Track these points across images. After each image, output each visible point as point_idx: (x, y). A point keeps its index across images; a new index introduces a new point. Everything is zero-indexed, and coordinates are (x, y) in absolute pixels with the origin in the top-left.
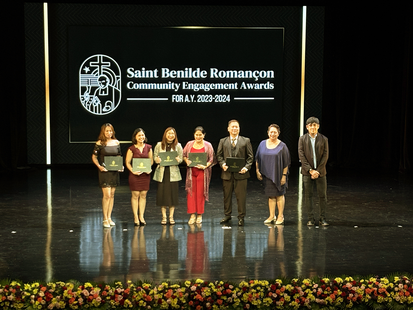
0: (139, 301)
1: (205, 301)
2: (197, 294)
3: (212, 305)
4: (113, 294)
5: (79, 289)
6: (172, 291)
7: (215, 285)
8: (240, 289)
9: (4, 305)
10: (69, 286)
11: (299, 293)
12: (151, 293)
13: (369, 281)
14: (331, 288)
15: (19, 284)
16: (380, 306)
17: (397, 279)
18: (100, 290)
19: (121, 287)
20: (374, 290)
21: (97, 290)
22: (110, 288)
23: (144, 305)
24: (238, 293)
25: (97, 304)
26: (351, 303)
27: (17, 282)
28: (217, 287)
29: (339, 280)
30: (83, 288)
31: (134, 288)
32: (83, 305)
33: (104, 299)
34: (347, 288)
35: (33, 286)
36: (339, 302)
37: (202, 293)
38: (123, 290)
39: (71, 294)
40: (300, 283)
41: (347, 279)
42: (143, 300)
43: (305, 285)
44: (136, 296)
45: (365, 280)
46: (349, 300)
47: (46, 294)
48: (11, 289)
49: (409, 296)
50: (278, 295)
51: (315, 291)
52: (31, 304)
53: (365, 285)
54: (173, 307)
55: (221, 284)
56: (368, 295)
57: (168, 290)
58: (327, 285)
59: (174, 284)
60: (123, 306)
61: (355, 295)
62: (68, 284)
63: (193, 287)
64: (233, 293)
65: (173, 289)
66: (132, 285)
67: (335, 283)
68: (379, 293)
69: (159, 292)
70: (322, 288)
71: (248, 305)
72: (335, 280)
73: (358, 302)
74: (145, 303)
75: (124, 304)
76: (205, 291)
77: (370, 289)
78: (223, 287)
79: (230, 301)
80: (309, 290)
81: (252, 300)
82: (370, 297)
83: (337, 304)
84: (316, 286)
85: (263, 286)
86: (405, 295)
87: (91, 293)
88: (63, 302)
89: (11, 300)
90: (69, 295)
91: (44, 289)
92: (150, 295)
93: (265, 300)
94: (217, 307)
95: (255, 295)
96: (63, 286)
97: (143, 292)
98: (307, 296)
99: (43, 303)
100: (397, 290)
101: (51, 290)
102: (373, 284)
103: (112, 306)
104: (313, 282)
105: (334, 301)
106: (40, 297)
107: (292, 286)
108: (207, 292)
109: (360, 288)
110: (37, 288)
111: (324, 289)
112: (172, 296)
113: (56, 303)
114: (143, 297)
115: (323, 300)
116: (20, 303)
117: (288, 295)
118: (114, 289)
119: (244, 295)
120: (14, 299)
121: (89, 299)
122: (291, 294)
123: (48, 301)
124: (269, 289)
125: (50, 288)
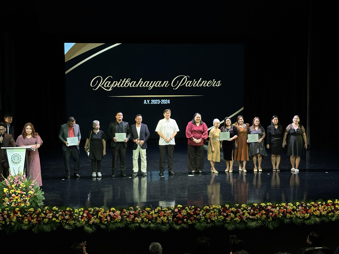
0: (144, 218)
1: (184, 218)
2: (178, 214)
3: (187, 220)
4: (128, 215)
5: (107, 211)
6: (163, 212)
7: (189, 208)
8: (204, 210)
9: (63, 222)
10: (101, 210)
11: (239, 213)
12: (151, 213)
13: (281, 205)
14: (258, 209)
15: (71, 209)
16: (289, 220)
17: (298, 204)
18: (120, 212)
19: (132, 210)
20: (285, 211)
21: (118, 212)
22: (126, 211)
23: (147, 221)
24: (203, 213)
25: (118, 220)
26: (271, 218)
27: (70, 208)
28: (190, 209)
29: (263, 204)
30: (110, 211)
31: (140, 211)
32: (110, 221)
33: (123, 218)
34: (268, 209)
35: (80, 210)
36: (264, 218)
37: (182, 213)
38: (134, 212)
39: (103, 215)
40: (240, 207)
41: (268, 204)
42: (146, 218)
43: (243, 208)
44: (142, 216)
45: (279, 204)
46: (270, 217)
47: (88, 215)
48: (67, 212)
49: (305, 214)
50: (227, 214)
51: (249, 211)
52: (79, 221)
53: (279, 208)
54: (164, 221)
55: (193, 208)
56: (281, 213)
57: (161, 212)
58: (256, 208)
59: (165, 208)
60: (134, 221)
61: (273, 214)
62: (101, 209)
63: (176, 209)
64: (200, 213)
65: (164, 211)
66: (139, 209)
67: (261, 206)
68: (287, 212)
69: (155, 213)
70: (253, 209)
71: (209, 220)
72: (261, 204)
73: (275, 218)
74: (147, 220)
75: (135, 220)
76: (183, 212)
77: (282, 210)
78: (194, 210)
79: (198, 218)
80: (246, 211)
81: (212, 217)
82: (282, 215)
83: (263, 219)
84: (250, 208)
85: (218, 209)
86: (303, 214)
87: (115, 214)
88: (98, 220)
89: (67, 218)
90: (102, 215)
91: (86, 212)
92: (150, 215)
93: (220, 217)
94: (190, 222)
95: (213, 214)
96: (98, 210)
97: (146, 213)
98: (244, 215)
99: (86, 220)
100: (298, 211)
101: (91, 212)
102: (283, 207)
103: (127, 222)
104: (248, 206)
105: (261, 217)
106: (84, 216)
107: (235, 208)
108: (184, 213)
109: (276, 209)
110: (82, 212)
111: (254, 210)
112: (163, 215)
113: (94, 220)
114: (146, 216)
115: (254, 217)
116: (72, 220)
117: (233, 214)
118: (129, 211)
119: (206, 214)
120: (69, 218)
121: (114, 217)
122: (235, 213)
123: (89, 219)
124: (222, 211)
125: (90, 211)
